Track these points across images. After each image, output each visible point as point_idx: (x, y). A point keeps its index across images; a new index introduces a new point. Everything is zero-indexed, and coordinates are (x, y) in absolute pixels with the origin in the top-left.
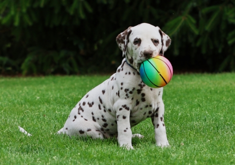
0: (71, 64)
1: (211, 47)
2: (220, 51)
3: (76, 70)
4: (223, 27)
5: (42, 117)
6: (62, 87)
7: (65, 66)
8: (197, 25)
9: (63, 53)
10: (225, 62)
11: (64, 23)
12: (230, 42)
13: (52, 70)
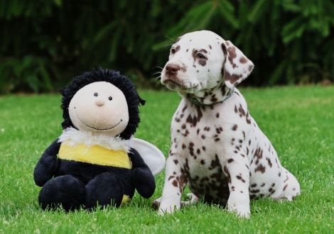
0: (40, 77)
1: (258, 48)
2: (271, 53)
3: (49, 85)
4: (275, 16)
5: (16, 160)
6: (33, 113)
7: (32, 80)
8: (236, 14)
9: (28, 61)
10: (279, 71)
11: (28, 13)
12: (286, 40)
13: (11, 87)
